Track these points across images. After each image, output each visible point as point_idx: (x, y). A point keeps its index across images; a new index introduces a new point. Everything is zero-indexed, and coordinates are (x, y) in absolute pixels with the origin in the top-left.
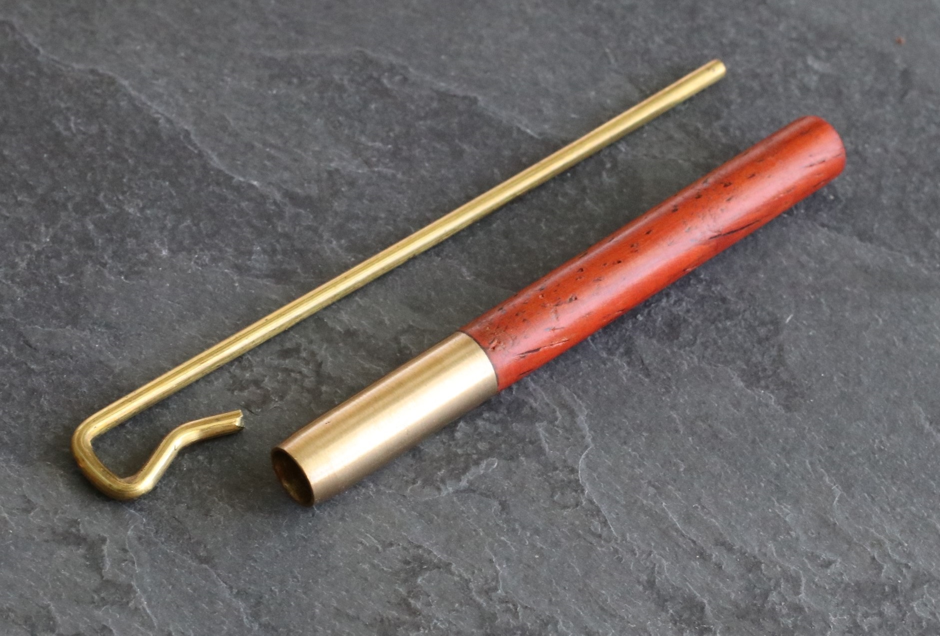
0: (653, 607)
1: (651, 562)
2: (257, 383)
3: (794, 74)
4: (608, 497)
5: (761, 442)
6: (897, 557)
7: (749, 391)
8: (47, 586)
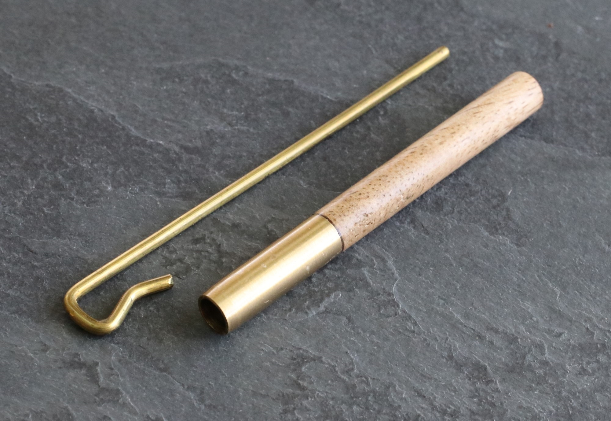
0: (454, 371)
1: (448, 344)
2: (181, 260)
3: (488, 50)
4: (415, 308)
5: (505, 266)
6: (602, 327)
7: (492, 237)
8: (64, 395)
